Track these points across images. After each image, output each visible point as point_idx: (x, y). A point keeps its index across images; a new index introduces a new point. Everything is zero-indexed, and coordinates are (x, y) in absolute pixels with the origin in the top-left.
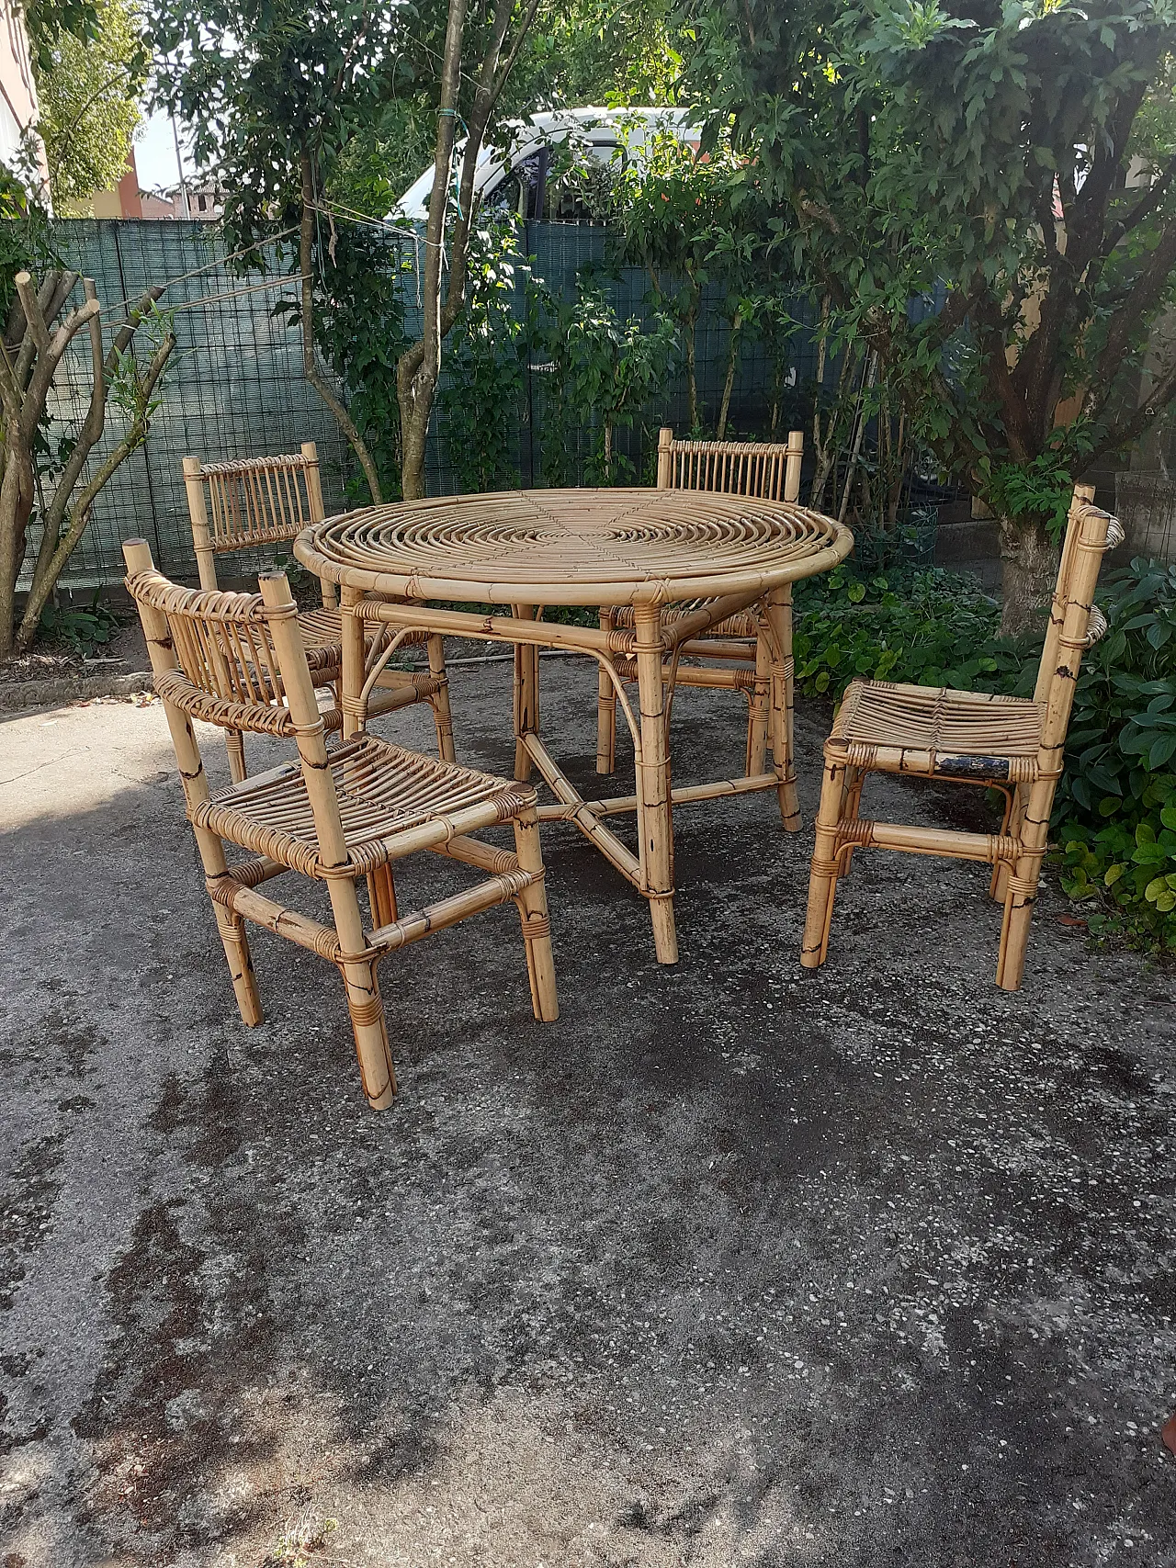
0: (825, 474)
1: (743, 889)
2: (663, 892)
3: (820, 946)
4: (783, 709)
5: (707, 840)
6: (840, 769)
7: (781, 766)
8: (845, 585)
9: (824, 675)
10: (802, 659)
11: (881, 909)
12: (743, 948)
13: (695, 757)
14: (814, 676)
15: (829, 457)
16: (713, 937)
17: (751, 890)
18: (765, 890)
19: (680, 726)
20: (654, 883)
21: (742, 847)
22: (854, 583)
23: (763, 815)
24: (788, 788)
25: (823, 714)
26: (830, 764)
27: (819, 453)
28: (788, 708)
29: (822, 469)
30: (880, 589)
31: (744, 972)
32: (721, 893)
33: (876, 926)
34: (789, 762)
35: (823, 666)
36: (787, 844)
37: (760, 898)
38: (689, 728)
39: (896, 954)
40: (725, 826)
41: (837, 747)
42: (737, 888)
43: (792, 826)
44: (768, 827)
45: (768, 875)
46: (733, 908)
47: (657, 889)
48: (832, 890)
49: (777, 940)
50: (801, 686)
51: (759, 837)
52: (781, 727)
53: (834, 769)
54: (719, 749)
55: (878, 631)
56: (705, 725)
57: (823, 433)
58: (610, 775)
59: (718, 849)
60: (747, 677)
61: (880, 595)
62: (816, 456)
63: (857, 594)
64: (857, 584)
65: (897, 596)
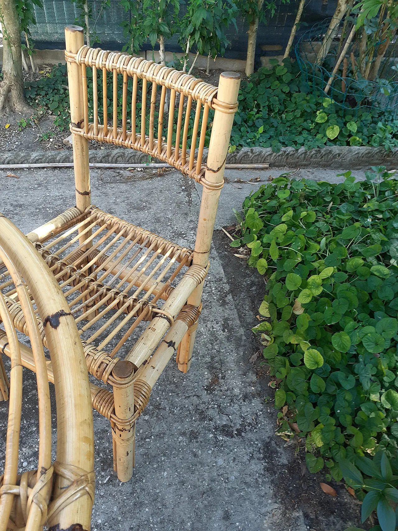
63: (333, 133)
64: (335, 126)
65: (361, 140)
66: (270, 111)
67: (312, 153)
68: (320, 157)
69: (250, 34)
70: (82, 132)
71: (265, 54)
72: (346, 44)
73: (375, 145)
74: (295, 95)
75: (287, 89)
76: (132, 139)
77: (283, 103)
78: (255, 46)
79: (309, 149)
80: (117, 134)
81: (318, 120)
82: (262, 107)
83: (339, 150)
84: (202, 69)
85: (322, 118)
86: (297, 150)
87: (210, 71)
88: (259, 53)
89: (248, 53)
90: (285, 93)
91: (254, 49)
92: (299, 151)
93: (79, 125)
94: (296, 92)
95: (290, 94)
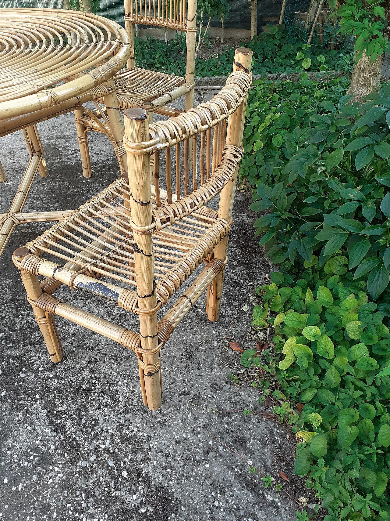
16: (27, 323)
31: (17, 358)
39: (114, 357)
63: (307, 64)
64: (308, 59)
65: (327, 67)
66: (265, 57)
67: (290, 77)
68: (297, 80)
69: (252, 8)
70: (130, 19)
71: (265, 24)
72: (320, 5)
73: (338, 70)
74: (284, 46)
75: (278, 43)
76: (154, 19)
77: (275, 52)
78: (256, 17)
79: (288, 74)
80: (147, 18)
81: (298, 58)
82: (258, 55)
83: (310, 74)
84: (218, 38)
85: (300, 56)
86: (279, 75)
87: (224, 39)
88: (260, 24)
89: (252, 23)
90: (276, 45)
91: (256, 20)
92: (281, 76)
93: (129, 15)
94: (285, 44)
95: (280, 46)
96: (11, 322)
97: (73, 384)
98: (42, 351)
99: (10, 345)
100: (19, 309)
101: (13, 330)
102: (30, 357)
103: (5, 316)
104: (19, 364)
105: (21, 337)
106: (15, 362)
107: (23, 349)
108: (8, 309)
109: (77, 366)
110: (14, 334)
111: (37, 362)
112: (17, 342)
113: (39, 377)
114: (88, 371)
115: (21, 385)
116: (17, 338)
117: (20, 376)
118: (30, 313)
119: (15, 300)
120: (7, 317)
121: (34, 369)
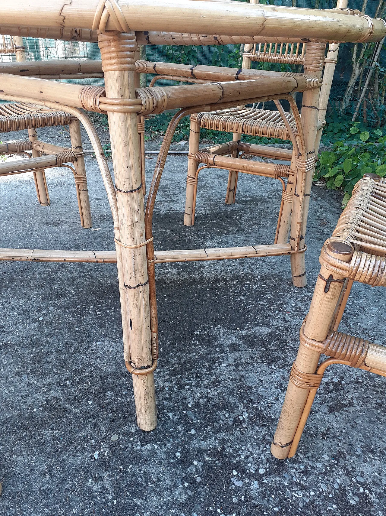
0: (356, 77)
1: (246, 339)
2: (143, 368)
3: (291, 443)
4: (301, 196)
5: (234, 286)
6: (338, 281)
7: (294, 240)
8: (359, 132)
9: (341, 177)
10: (329, 166)
11: (357, 382)
12: (224, 416)
13: (249, 220)
14: (335, 176)
15: (359, 68)
16: (202, 396)
17: (250, 341)
18: (264, 344)
19: (248, 199)
20: (135, 358)
21: (256, 296)
22: (364, 131)
23: (280, 269)
24: (298, 256)
25: (336, 200)
26: (325, 273)
27: (354, 66)
28: (305, 195)
29: (355, 75)
30: (377, 135)
31: (214, 453)
32: (226, 340)
33: (351, 404)
34: (301, 237)
35: (341, 171)
36: (292, 297)
37: (256, 352)
38: (253, 201)
39: (367, 448)
40: (251, 275)
41: (338, 255)
42: (241, 337)
43: (298, 283)
44: (281, 280)
45: (269, 326)
46: (231, 361)
47: (137, 364)
48: (310, 401)
49: (256, 409)
50: (326, 182)
51: (273, 288)
52: (298, 211)
53: (330, 279)
54: (266, 216)
55: (375, 155)
56: (264, 200)
57: (358, 56)
58: (191, 226)
59: (239, 295)
60: (284, 170)
61: (377, 139)
62: (352, 68)
96: (178, 396)
97: (330, 496)
98: (248, 440)
99: (193, 432)
100: (180, 376)
101: (186, 407)
102: (234, 450)
103: (164, 388)
104: (222, 463)
105: (203, 418)
106: (214, 459)
107: (216, 438)
108: (164, 376)
109: (319, 465)
110: (190, 414)
111: (250, 459)
112: (201, 427)
113: (267, 486)
114: (340, 473)
115: (245, 501)
116: (199, 421)
117: (234, 485)
118: (198, 381)
119: (167, 363)
120: (167, 389)
121: (252, 471)
